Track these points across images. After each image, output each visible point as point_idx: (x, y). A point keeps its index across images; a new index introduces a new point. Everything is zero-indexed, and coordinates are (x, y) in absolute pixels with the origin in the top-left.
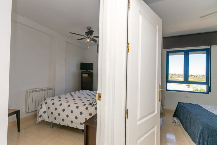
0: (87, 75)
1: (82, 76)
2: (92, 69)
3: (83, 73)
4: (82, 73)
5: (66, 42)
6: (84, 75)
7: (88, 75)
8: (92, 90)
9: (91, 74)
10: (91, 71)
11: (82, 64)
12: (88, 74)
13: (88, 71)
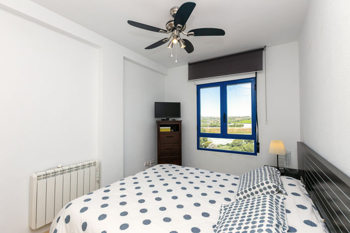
0: (169, 128)
1: (159, 130)
2: (179, 115)
3: (161, 123)
4: (159, 125)
5: (125, 58)
6: (163, 129)
7: (171, 129)
8: (179, 163)
9: (178, 125)
10: (177, 119)
11: (158, 105)
12: (172, 127)
13: (171, 119)
